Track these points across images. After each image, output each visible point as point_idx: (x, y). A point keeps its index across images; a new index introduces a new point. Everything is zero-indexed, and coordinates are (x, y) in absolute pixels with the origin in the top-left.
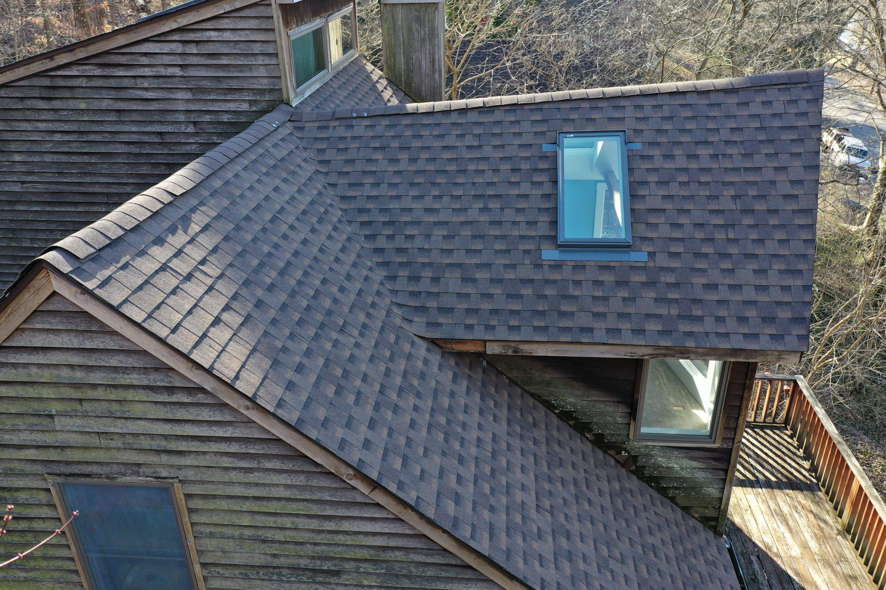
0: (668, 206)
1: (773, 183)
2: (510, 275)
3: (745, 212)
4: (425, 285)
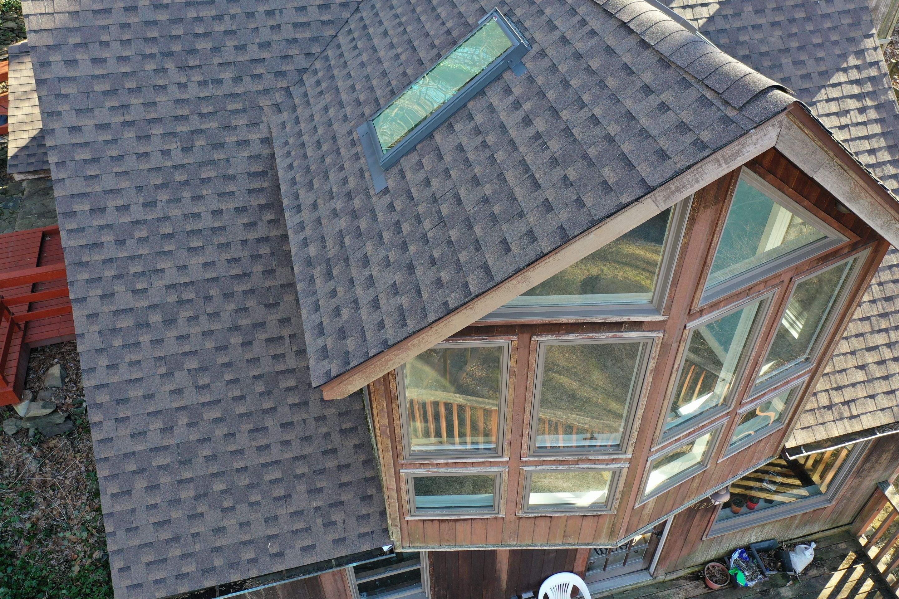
2: (336, 126)
3: (468, 221)
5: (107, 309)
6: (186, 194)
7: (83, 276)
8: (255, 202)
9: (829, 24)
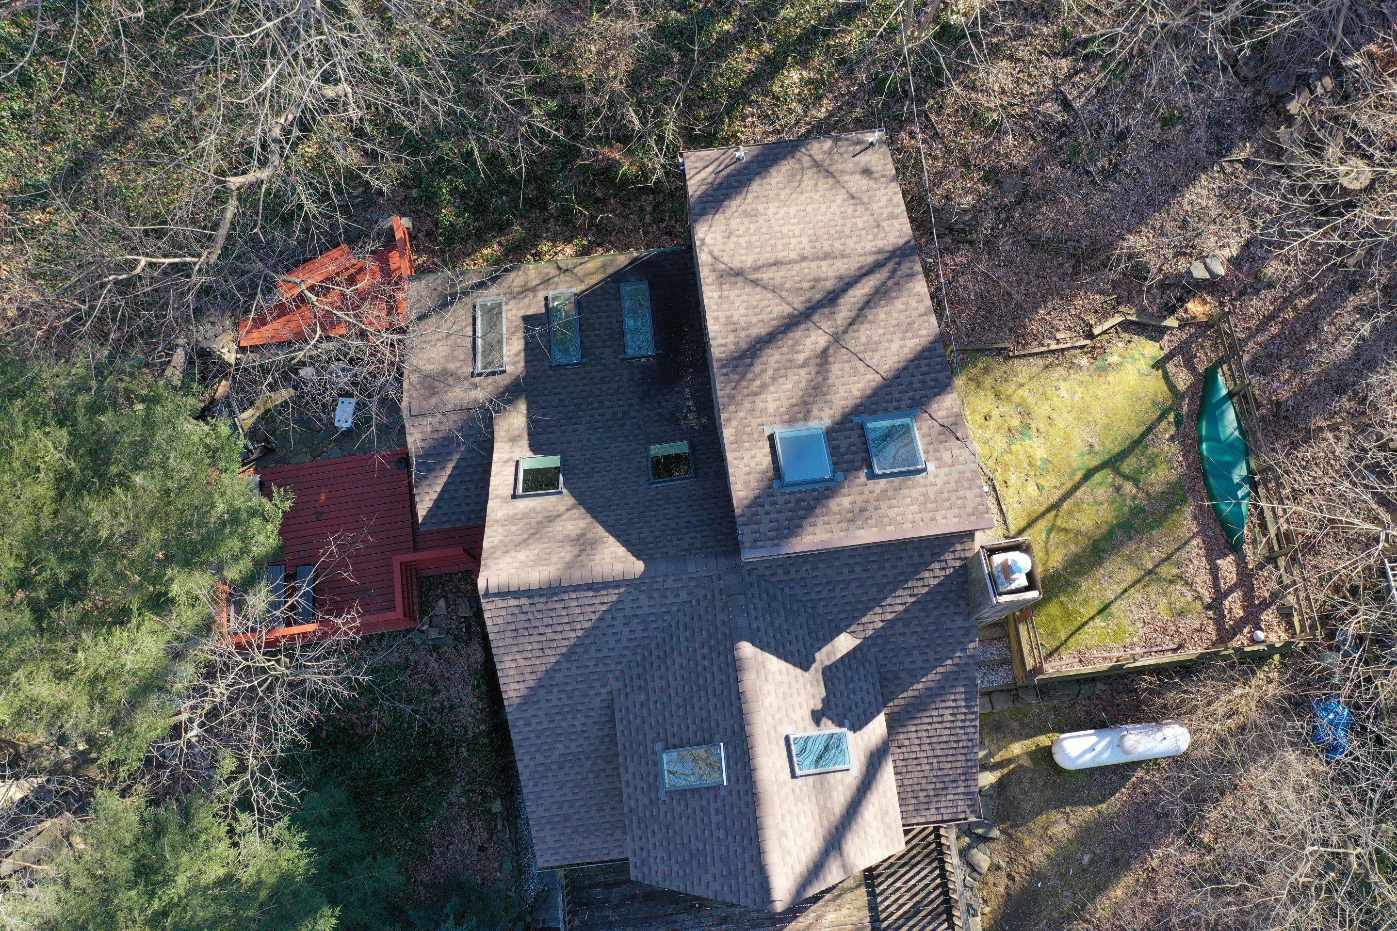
0: (690, 811)
1: (707, 873)
2: (647, 727)
3: (691, 855)
4: (636, 683)
5: (533, 764)
6: (569, 717)
7: (522, 751)
8: (603, 720)
9: (949, 634)
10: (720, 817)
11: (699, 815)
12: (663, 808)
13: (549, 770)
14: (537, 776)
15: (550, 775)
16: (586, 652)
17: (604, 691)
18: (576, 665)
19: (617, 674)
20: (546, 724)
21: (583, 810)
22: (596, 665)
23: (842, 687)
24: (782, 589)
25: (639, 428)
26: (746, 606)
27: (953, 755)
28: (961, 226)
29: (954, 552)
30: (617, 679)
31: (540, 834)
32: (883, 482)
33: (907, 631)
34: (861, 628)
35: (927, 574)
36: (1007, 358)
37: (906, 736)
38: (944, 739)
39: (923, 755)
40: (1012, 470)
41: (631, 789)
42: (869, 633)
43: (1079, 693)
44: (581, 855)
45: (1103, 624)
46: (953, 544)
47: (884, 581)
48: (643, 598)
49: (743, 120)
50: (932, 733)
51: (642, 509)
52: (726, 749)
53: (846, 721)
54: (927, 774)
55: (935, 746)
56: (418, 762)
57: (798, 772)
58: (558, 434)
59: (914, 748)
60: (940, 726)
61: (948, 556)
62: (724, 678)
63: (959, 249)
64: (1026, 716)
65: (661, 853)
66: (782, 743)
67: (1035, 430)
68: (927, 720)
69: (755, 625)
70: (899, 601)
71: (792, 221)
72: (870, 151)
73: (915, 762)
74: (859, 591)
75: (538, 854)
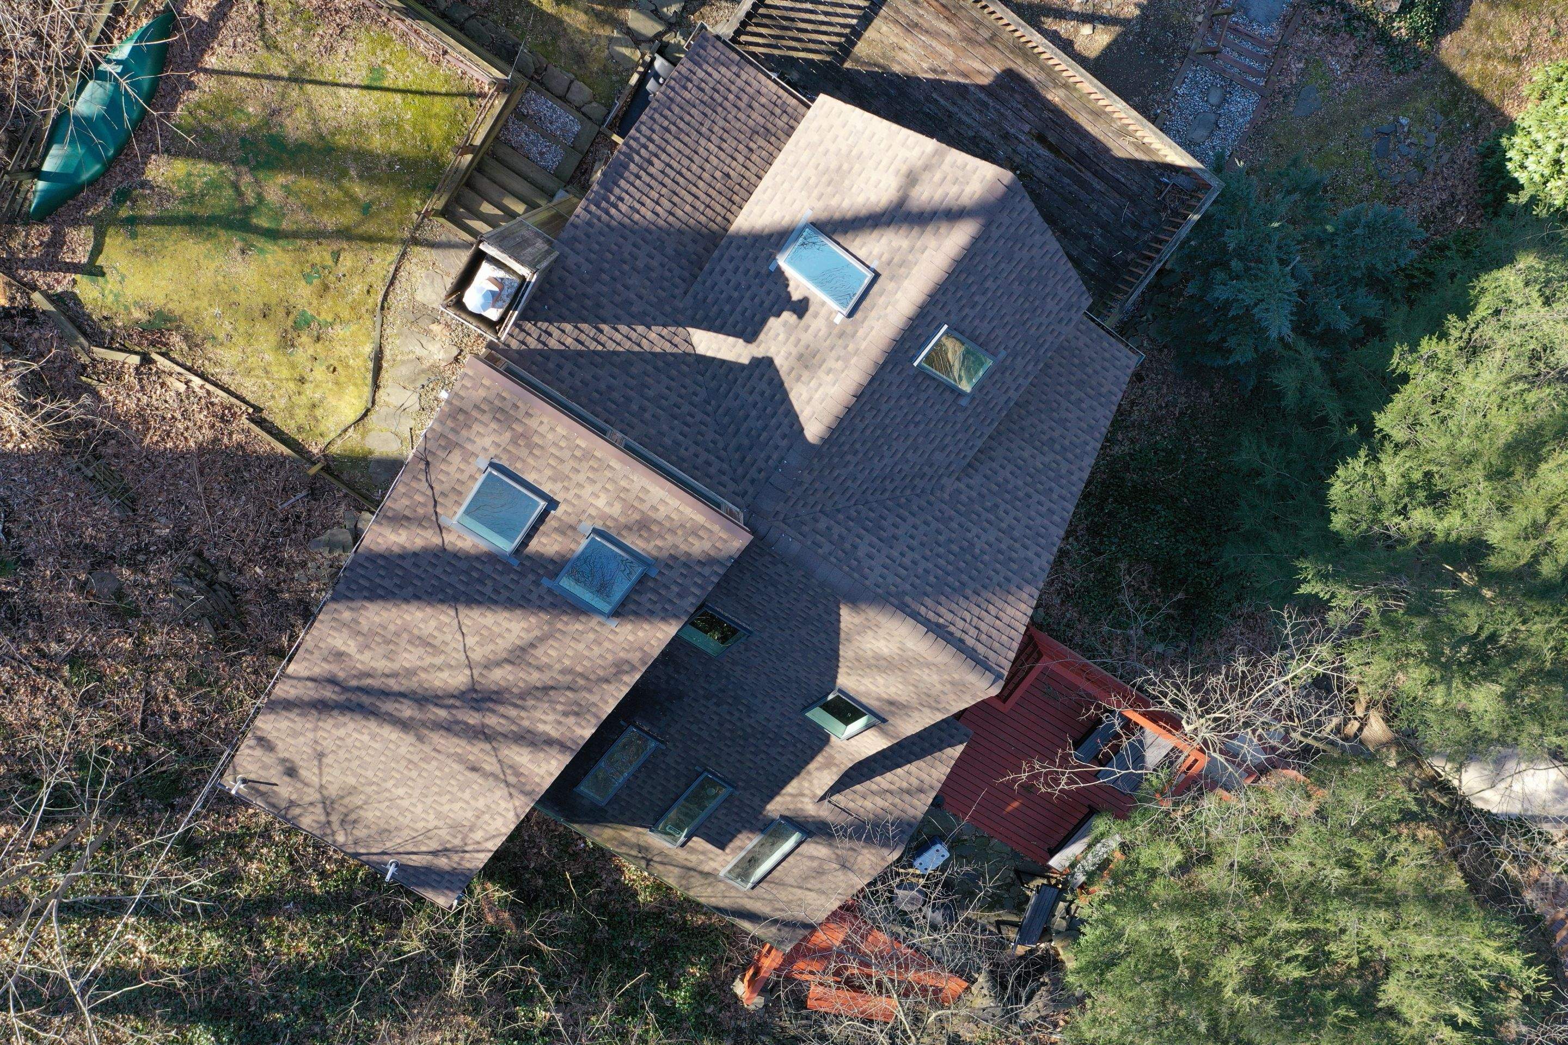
0: (994, 324)
1: (1032, 258)
2: (958, 427)
3: (1029, 284)
4: (930, 473)
5: (1073, 467)
6: (1010, 487)
7: (1074, 489)
8: (983, 457)
9: (593, 256)
10: (976, 299)
11: (990, 314)
12: (1012, 343)
13: (1064, 448)
14: (1078, 451)
15: (1067, 442)
16: (951, 541)
17: (962, 486)
18: (969, 535)
19: (938, 494)
20: (1036, 497)
21: (1063, 380)
22: (951, 519)
23: (746, 303)
24: (725, 449)
25: (707, 676)
26: (776, 468)
27: (682, 119)
28: (197, 582)
29: (523, 343)
30: (942, 488)
31: (1115, 389)
32: (546, 488)
33: (633, 296)
34: (676, 340)
35: (569, 341)
36: (258, 409)
37: (714, 183)
38: (678, 144)
39: (712, 147)
40: (350, 298)
41: (1021, 380)
42: (673, 329)
43: (471, 17)
44: (1095, 336)
45: (388, 67)
46: (519, 352)
47: (616, 371)
48: (860, 554)
49: (343, 860)
50: (686, 162)
51: (784, 622)
52: (915, 357)
53: (772, 268)
54: (722, 123)
55: (693, 145)
56: (1130, 505)
57: (869, 276)
58: (787, 729)
59: (715, 161)
60: (673, 163)
61: (533, 343)
62: (857, 421)
63: (217, 559)
64: (544, 43)
65: (1050, 304)
66: (858, 315)
67: (291, 317)
68: (681, 180)
69: (785, 443)
70: (618, 337)
71: (398, 776)
72: (252, 776)
73: (724, 146)
74: (650, 381)
75: (1130, 372)
